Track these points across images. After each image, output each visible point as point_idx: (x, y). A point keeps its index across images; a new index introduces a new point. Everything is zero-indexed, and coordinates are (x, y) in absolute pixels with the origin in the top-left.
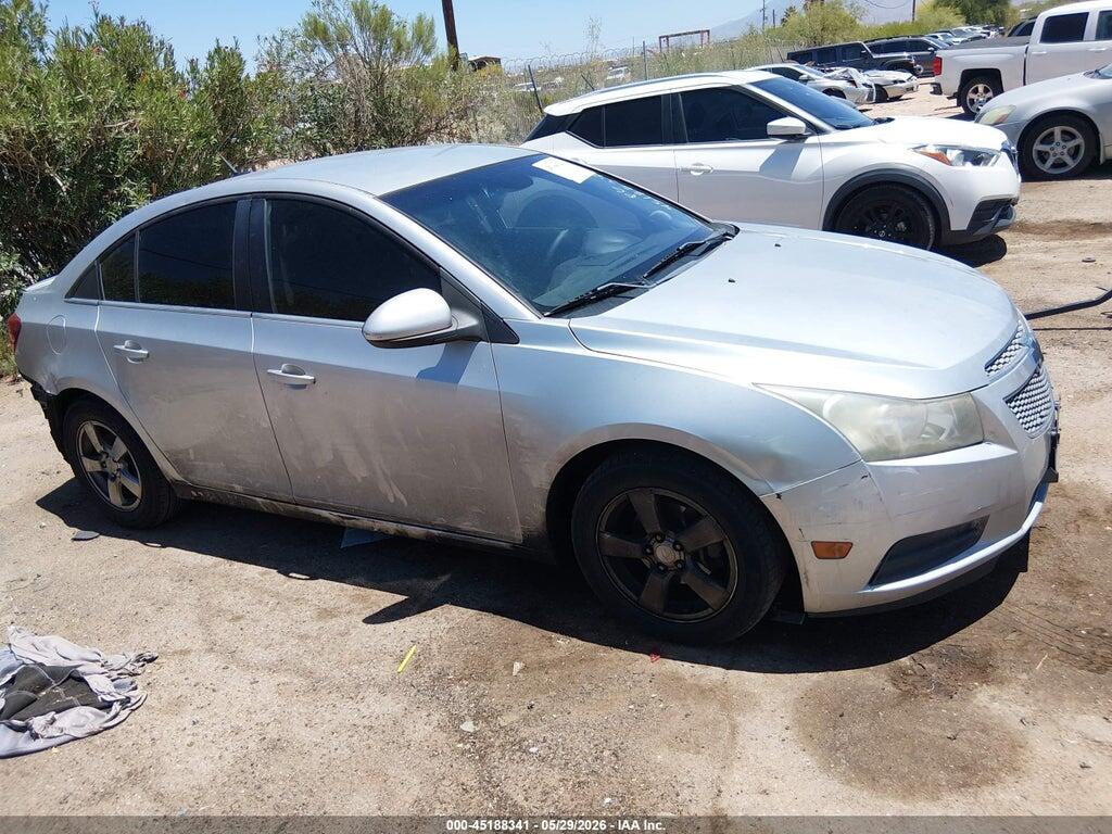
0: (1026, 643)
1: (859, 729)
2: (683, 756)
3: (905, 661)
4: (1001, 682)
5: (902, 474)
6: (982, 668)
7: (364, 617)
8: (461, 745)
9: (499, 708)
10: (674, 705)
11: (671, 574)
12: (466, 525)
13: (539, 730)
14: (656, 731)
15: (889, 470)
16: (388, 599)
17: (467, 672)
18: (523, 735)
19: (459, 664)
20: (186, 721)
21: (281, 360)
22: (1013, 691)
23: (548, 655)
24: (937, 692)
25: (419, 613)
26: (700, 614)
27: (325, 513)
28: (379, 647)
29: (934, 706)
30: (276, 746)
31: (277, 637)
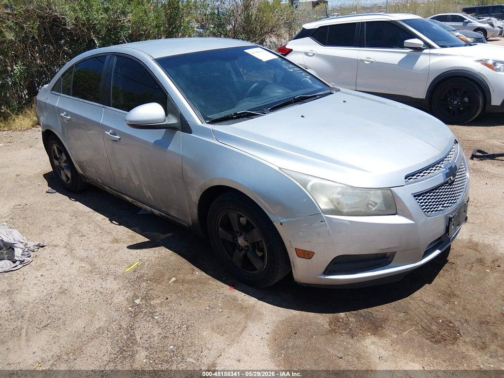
0: (407, 320)
1: (299, 342)
2: (215, 335)
3: (342, 314)
4: (382, 336)
5: (343, 223)
6: (376, 328)
7: (128, 245)
8: (130, 309)
9: (154, 296)
10: (226, 311)
11: (244, 252)
12: (173, 213)
13: (164, 310)
14: (211, 321)
15: (335, 220)
16: (142, 239)
17: (152, 278)
18: (156, 310)
19: (152, 273)
20: (39, 274)
21: (110, 128)
22: (386, 342)
23: (189, 277)
24: (347, 334)
25: (150, 248)
26: (253, 272)
27: (127, 198)
28: (126, 259)
29: (343, 340)
30: (63, 292)
31: (91, 246)
